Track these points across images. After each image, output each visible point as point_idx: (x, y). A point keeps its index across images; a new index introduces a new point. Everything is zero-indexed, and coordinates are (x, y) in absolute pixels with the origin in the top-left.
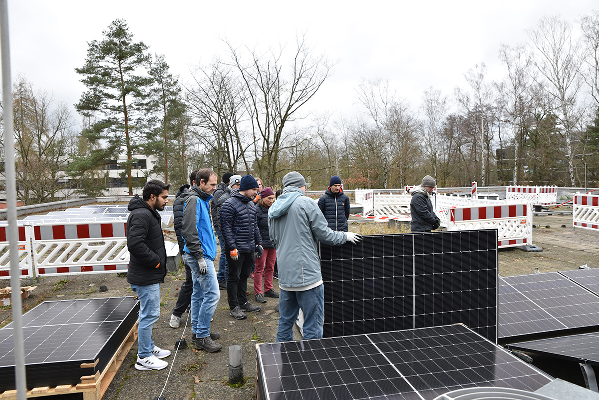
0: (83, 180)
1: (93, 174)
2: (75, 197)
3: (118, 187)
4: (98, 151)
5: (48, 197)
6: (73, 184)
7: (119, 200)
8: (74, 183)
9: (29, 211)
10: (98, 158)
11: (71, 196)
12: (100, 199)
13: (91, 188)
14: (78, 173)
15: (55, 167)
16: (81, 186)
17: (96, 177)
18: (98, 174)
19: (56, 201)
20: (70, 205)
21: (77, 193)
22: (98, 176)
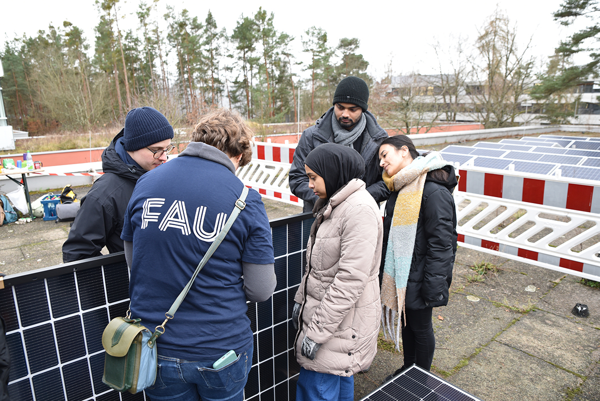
0: (547, 104)
1: (560, 98)
2: (536, 123)
3: (590, 114)
4: (572, 68)
5: (508, 121)
6: (536, 109)
7: (590, 131)
8: (537, 107)
9: (483, 136)
10: (571, 77)
11: (532, 121)
12: (565, 128)
13: (555, 114)
14: (543, 96)
15: (519, 91)
16: (544, 111)
17: (563, 101)
18: (566, 98)
19: (515, 126)
20: (528, 132)
21: (538, 118)
22: (566, 100)
